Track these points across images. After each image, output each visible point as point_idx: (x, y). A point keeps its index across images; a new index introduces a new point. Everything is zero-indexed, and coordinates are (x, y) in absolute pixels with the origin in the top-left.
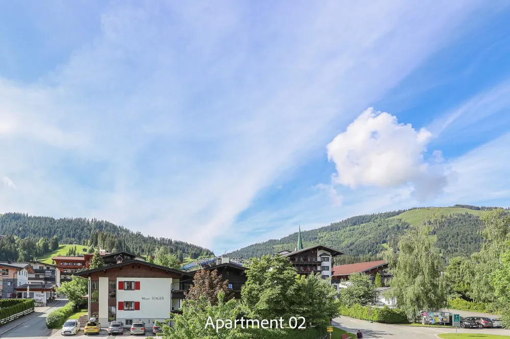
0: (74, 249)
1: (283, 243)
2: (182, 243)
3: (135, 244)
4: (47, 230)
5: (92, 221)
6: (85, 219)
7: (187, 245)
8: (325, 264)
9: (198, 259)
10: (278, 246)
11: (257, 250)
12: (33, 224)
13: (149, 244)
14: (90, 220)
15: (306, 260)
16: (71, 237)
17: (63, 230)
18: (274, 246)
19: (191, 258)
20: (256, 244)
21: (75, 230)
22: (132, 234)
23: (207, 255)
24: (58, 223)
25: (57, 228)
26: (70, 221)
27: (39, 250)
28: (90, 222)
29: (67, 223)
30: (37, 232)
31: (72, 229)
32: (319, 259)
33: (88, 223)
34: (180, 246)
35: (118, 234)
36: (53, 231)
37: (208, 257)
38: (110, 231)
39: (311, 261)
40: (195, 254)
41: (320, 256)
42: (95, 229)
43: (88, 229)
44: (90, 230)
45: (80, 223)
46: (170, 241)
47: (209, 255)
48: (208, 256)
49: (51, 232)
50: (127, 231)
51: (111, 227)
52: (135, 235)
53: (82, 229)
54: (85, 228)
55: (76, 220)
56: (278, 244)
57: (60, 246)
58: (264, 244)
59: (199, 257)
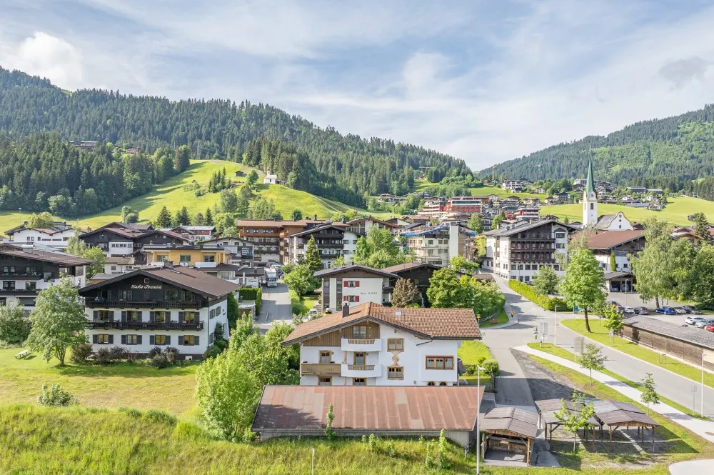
0: (222, 173)
1: (612, 145)
2: (413, 149)
3: (324, 154)
4: (158, 123)
5: (242, 106)
6: (229, 101)
7: (424, 153)
8: (559, 241)
9: (443, 182)
10: (603, 149)
11: (563, 157)
12: (131, 112)
13: (351, 153)
14: (238, 104)
15: (538, 237)
16: (204, 138)
17: (188, 124)
18: (595, 150)
19: (430, 180)
20: (561, 146)
21: (210, 125)
22: (319, 131)
23: (458, 174)
24: (177, 110)
25: (177, 120)
26: (200, 106)
27: (158, 172)
28: (238, 108)
29: (194, 110)
30: (139, 129)
31: (204, 121)
32: (553, 236)
33: (234, 108)
34: (410, 154)
35: (292, 131)
36: (169, 126)
37: (461, 180)
38: (275, 125)
39: (545, 238)
40: (436, 173)
41: (555, 231)
42: (247, 120)
43: (235, 122)
44: (238, 124)
45: (218, 110)
46: (390, 144)
47: (464, 175)
48: (461, 177)
49: (165, 128)
50: (309, 125)
51: (277, 118)
52: (323, 132)
53: (224, 123)
54: (229, 121)
55: (211, 103)
56: (602, 145)
57: (192, 162)
58: (576, 144)
59: (444, 180)
